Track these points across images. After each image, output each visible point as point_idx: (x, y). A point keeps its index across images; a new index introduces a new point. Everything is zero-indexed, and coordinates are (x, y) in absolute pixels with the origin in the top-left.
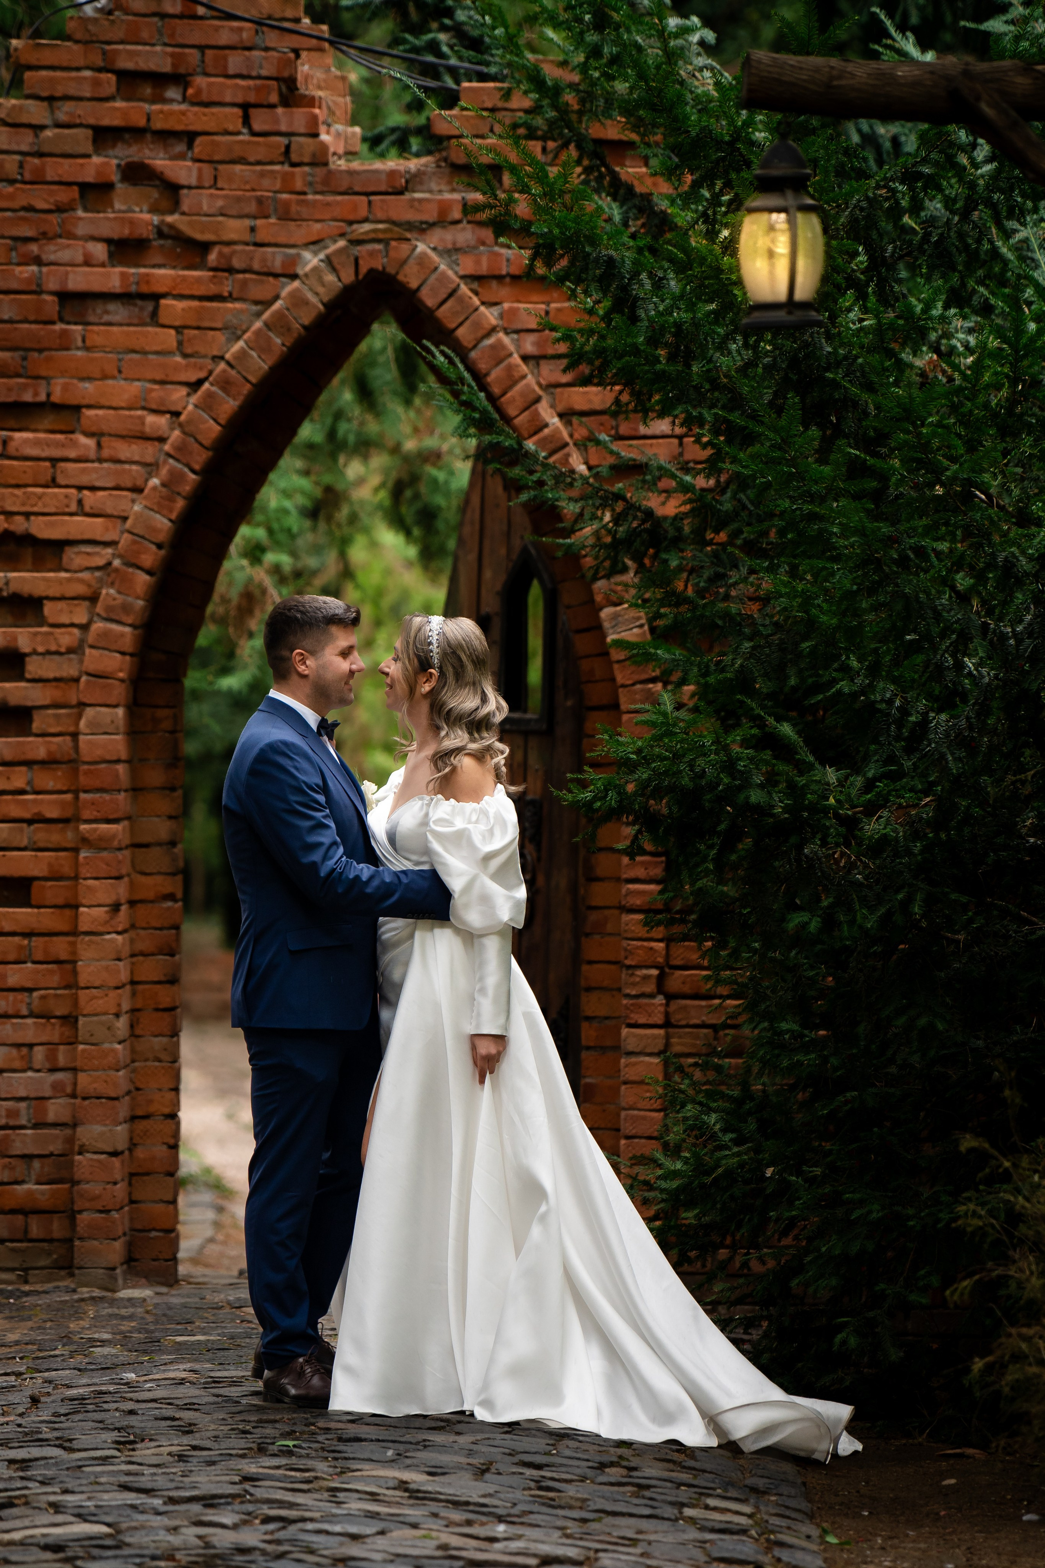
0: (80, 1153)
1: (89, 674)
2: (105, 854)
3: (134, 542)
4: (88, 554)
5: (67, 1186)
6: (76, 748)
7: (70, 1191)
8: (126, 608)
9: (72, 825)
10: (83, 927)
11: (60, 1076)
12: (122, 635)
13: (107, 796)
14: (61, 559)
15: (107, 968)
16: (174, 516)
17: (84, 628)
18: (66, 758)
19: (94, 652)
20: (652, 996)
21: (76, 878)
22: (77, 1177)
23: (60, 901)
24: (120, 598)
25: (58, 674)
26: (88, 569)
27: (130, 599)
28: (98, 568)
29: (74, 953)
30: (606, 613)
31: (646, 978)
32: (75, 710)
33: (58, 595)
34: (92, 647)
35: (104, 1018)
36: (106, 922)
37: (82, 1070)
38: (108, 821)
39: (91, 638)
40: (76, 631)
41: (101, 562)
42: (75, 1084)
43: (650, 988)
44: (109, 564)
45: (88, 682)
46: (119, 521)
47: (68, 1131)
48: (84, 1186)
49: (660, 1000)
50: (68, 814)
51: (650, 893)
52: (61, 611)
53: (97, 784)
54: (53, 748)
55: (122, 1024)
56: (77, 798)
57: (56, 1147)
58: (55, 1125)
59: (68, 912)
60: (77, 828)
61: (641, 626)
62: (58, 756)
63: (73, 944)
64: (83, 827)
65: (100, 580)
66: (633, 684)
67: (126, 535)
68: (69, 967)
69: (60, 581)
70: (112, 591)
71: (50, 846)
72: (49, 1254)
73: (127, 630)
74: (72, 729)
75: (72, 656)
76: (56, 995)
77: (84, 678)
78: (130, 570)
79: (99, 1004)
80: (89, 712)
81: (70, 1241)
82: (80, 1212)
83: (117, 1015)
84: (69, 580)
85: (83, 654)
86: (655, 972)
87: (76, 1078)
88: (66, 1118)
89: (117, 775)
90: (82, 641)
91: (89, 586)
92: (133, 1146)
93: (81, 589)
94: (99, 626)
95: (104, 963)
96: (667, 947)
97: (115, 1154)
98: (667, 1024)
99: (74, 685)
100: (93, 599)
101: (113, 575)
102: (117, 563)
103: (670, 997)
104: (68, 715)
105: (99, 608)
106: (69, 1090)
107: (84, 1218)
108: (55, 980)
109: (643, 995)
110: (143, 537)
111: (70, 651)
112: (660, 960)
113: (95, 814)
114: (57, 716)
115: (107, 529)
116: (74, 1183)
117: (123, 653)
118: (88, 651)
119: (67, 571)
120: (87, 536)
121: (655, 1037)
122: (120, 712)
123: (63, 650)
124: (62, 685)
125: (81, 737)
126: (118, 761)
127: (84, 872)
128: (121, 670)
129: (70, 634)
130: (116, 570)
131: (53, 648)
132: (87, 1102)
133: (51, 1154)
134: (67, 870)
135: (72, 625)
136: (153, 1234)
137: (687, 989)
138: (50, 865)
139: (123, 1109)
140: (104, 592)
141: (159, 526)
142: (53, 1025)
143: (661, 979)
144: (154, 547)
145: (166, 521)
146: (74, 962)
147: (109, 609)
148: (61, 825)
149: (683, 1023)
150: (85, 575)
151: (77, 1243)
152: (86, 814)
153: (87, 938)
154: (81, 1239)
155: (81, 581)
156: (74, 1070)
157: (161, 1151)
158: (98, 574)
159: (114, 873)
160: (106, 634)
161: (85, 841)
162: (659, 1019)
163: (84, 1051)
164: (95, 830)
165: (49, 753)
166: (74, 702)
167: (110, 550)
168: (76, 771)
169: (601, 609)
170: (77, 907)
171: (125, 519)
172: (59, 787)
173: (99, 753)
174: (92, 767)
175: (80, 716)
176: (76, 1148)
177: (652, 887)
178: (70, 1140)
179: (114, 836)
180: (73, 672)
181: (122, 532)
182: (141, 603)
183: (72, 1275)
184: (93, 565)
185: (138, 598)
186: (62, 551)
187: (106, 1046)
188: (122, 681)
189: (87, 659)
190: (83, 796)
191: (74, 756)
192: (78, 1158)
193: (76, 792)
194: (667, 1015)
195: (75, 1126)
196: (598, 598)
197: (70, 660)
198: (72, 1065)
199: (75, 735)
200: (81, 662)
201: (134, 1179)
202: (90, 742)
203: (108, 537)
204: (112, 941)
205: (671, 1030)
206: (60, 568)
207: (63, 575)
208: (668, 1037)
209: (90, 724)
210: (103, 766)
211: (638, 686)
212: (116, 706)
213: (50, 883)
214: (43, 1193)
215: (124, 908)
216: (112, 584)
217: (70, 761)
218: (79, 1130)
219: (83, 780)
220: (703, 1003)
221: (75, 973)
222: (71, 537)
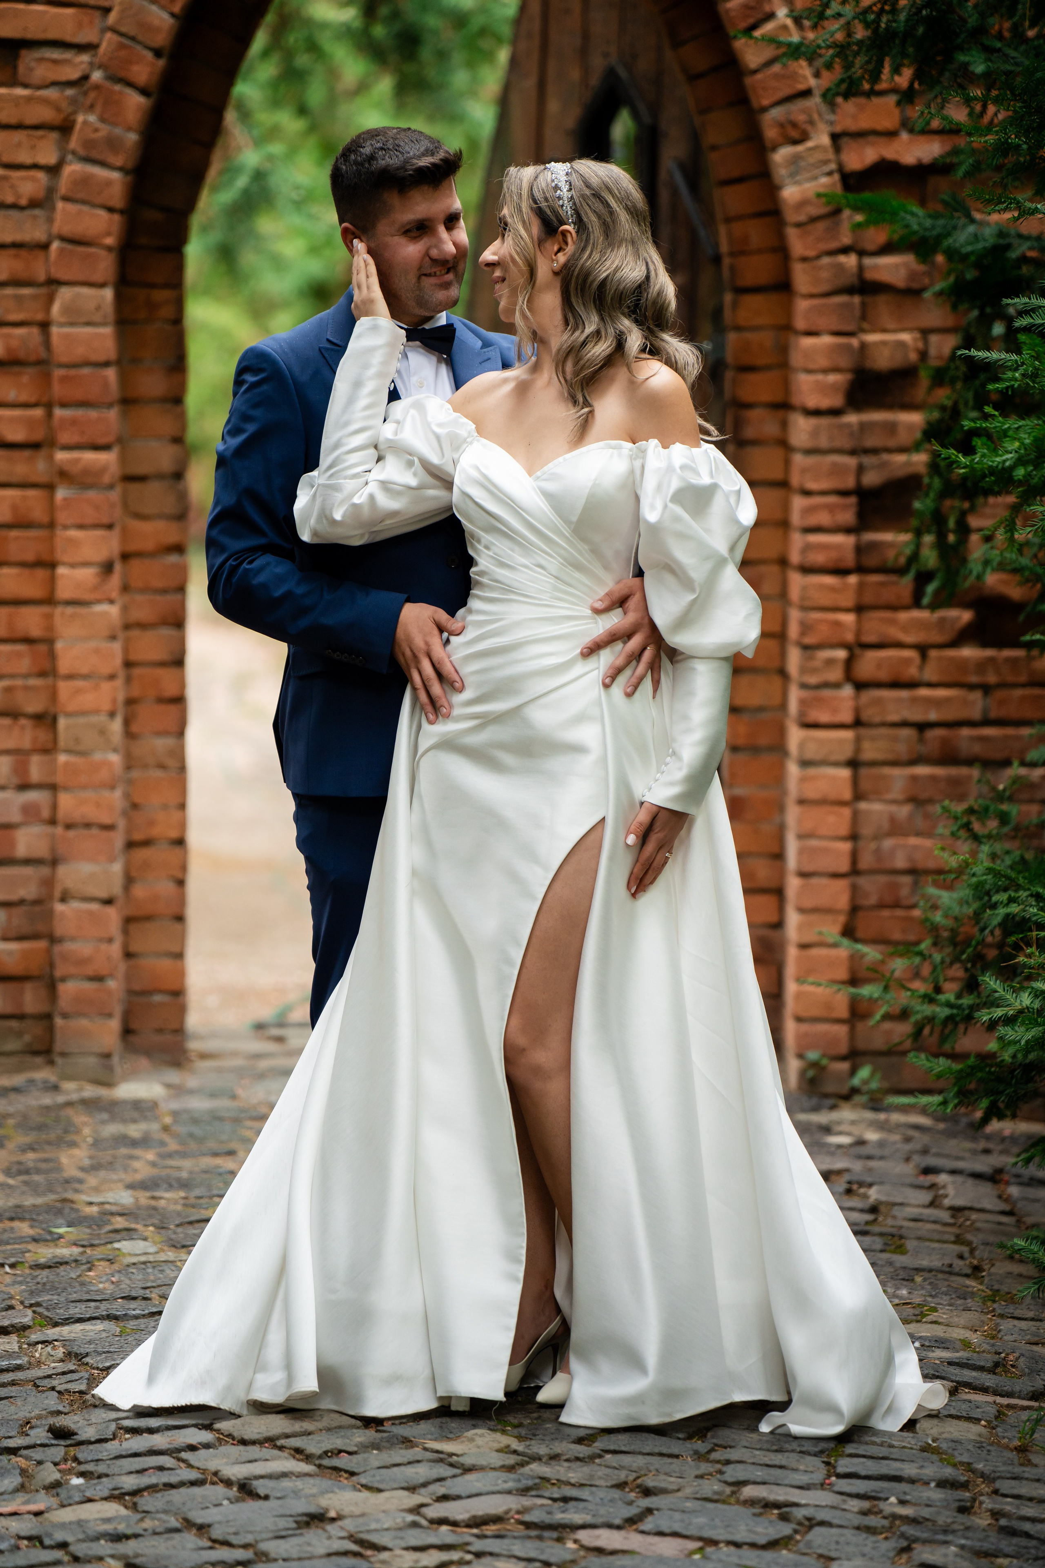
0: (63, 900)
1: (63, 239)
2: (92, 494)
3: (121, 46)
4: (55, 62)
5: (42, 944)
6: (47, 342)
7: (49, 951)
8: (112, 144)
9: (44, 452)
10: (63, 592)
11: (32, 796)
12: (109, 183)
13: (93, 414)
14: (15, 67)
15: (97, 651)
16: (177, 8)
17: (54, 170)
18: (33, 358)
19: (71, 207)
20: (837, 686)
21: (51, 525)
22: (58, 932)
23: (30, 557)
24: (104, 130)
25: (18, 237)
26: (54, 84)
27: (118, 131)
28: (70, 84)
29: (50, 628)
30: (781, 155)
31: (830, 662)
32: (43, 290)
33: (13, 121)
34: (66, 199)
35: (94, 719)
36: (95, 589)
37: (66, 788)
38: (96, 447)
39: (64, 184)
40: (41, 175)
41: (75, 75)
42: (54, 807)
43: (836, 674)
44: (85, 78)
45: (61, 251)
46: (97, 14)
47: (45, 871)
48: (69, 946)
49: (848, 691)
50: (38, 435)
51: (838, 547)
52: (19, 145)
53: (79, 394)
54: (15, 343)
55: (116, 726)
56: (49, 415)
57: (29, 891)
58: (27, 862)
59: (41, 574)
60: (51, 457)
61: (830, 174)
62: (22, 355)
63: (49, 617)
64: (61, 456)
65: (73, 101)
66: (818, 257)
67: (109, 35)
68: (42, 648)
69: (17, 101)
70: (92, 118)
71: (14, 479)
72: (19, 1034)
73: (116, 175)
74: (40, 317)
75: (37, 212)
76: (26, 688)
77: (55, 245)
78: (118, 87)
79: (88, 700)
80: (65, 294)
81: (47, 1017)
82: (63, 979)
83: (112, 714)
84: (29, 99)
85: (53, 209)
86: (841, 654)
87: (55, 797)
88: (41, 850)
89: (106, 384)
90: (51, 191)
91: (58, 109)
92: (129, 880)
93: (46, 114)
94: (73, 169)
95: (93, 644)
96: (859, 621)
97: (109, 902)
98: (857, 723)
99: (41, 254)
100: (65, 128)
101: (92, 95)
102: (97, 76)
103: (860, 686)
104: (34, 297)
105: (74, 143)
106: (46, 813)
107: (68, 990)
108: (25, 664)
109: (826, 685)
110: (133, 39)
111: (34, 204)
112: (850, 637)
113: (76, 439)
114: (18, 298)
115: (80, 25)
116: (53, 939)
117: (111, 210)
118: (60, 205)
119: (25, 86)
120: (51, 35)
121: (841, 741)
122: (108, 294)
123: (23, 202)
124: (23, 253)
125: (55, 330)
126: (106, 364)
127: (62, 517)
128: (108, 234)
129: (33, 179)
130: (97, 87)
131: (10, 199)
132: (71, 834)
133: (21, 902)
134: (38, 514)
135: (35, 166)
136: (158, 998)
137: (883, 675)
138: (14, 508)
139: (118, 839)
140: (80, 118)
141: (156, 22)
142: (23, 728)
143: (849, 663)
144: (149, 55)
145: (165, 16)
146: (50, 641)
147: (89, 144)
148: (27, 453)
149: (877, 719)
150: (51, 93)
151: (59, 1021)
152: (65, 437)
153: (69, 610)
154: (65, 1016)
155: (46, 101)
156: (53, 788)
157: (166, 887)
158: (70, 92)
159: (105, 520)
160: (85, 181)
161: (64, 475)
162: (847, 717)
163: (67, 764)
164: (77, 461)
165: (9, 350)
166: (42, 277)
167: (85, 58)
168: (47, 377)
169: (774, 148)
170: (52, 565)
171: (107, 10)
172: (24, 397)
173: (80, 352)
174: (73, 372)
175: (50, 300)
176: (57, 894)
177: (839, 539)
178: (49, 883)
179: (104, 469)
180: (39, 235)
181: (104, 30)
182: (132, 137)
183: (51, 1063)
184: (63, 78)
185: (129, 129)
186: (16, 57)
187: (98, 756)
188: (109, 249)
189: (58, 216)
190: (58, 412)
191: (43, 354)
192: (59, 907)
193: (49, 407)
194: (857, 711)
195: (55, 862)
196: (771, 133)
197: (35, 217)
198: (49, 780)
199: (45, 326)
200: (50, 220)
201: (133, 927)
202: (67, 336)
203: (82, 38)
204: (104, 614)
205: (863, 731)
206: (13, 82)
207: (20, 91)
208: (858, 740)
209: (67, 310)
210: (86, 371)
211: (826, 260)
212: (102, 285)
213: (14, 533)
214: (10, 953)
215: (118, 567)
216: (91, 107)
217: (39, 362)
218: (62, 871)
219: (58, 390)
220: (904, 694)
221: (52, 655)
222: (29, 35)
